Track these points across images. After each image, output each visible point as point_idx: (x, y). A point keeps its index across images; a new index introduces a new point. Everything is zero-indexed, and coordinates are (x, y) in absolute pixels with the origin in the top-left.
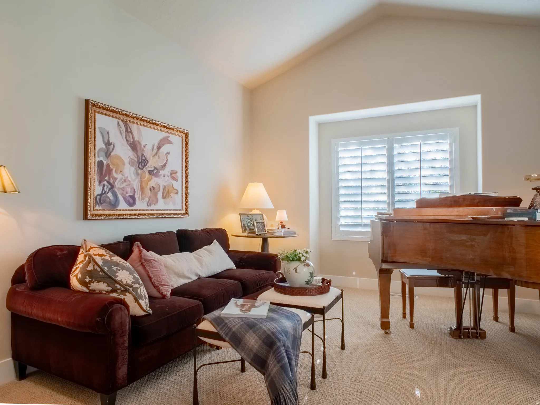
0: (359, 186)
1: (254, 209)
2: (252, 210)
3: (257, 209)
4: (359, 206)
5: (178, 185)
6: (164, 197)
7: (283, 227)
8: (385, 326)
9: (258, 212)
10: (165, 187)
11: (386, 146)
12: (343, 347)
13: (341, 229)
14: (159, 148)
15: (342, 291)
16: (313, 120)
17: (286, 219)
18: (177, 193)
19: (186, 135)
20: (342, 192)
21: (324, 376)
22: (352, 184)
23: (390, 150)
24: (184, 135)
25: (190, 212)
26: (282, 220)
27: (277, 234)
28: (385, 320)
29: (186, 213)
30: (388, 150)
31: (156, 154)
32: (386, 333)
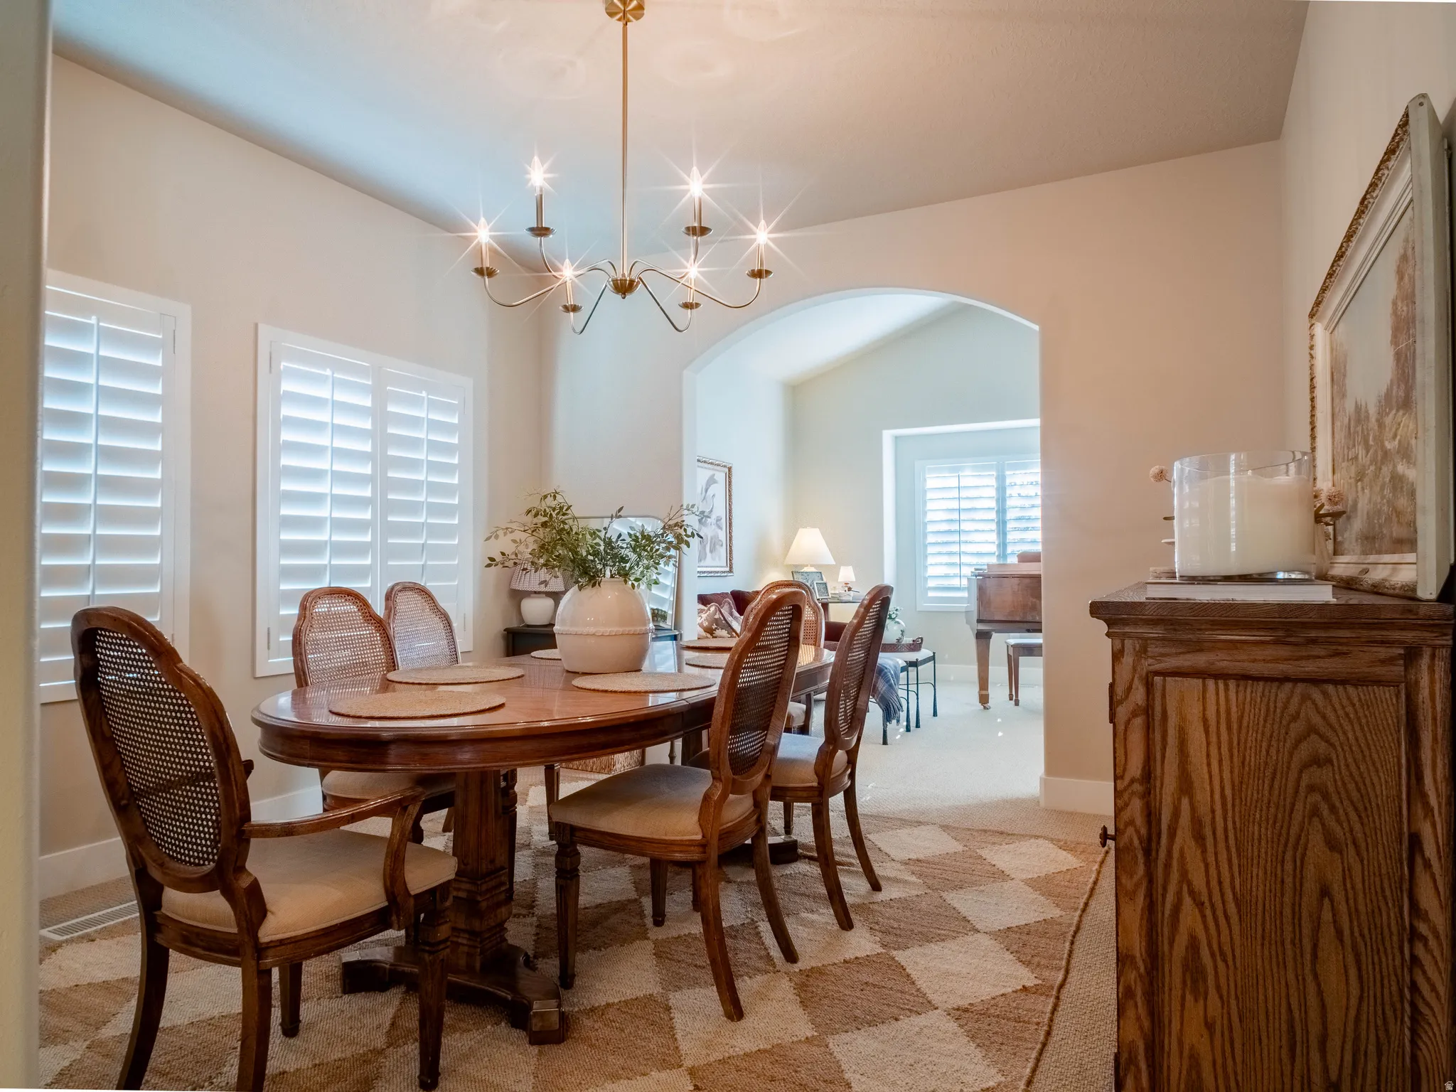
0: (955, 531)
1: (807, 566)
2: (803, 566)
3: (812, 566)
4: (956, 559)
5: (722, 535)
6: (711, 551)
7: (850, 589)
8: (984, 699)
9: (813, 569)
10: (712, 539)
11: (994, 473)
12: (935, 714)
13: (931, 594)
14: (706, 491)
15: (934, 653)
16: (888, 435)
17: (853, 579)
18: (722, 545)
19: (730, 469)
20: (931, 539)
21: (918, 726)
22: (944, 527)
23: (1001, 479)
24: (727, 470)
25: (734, 570)
26: (847, 581)
27: (844, 599)
28: (984, 692)
29: (731, 571)
30: (997, 478)
31: (704, 498)
32: (985, 708)
